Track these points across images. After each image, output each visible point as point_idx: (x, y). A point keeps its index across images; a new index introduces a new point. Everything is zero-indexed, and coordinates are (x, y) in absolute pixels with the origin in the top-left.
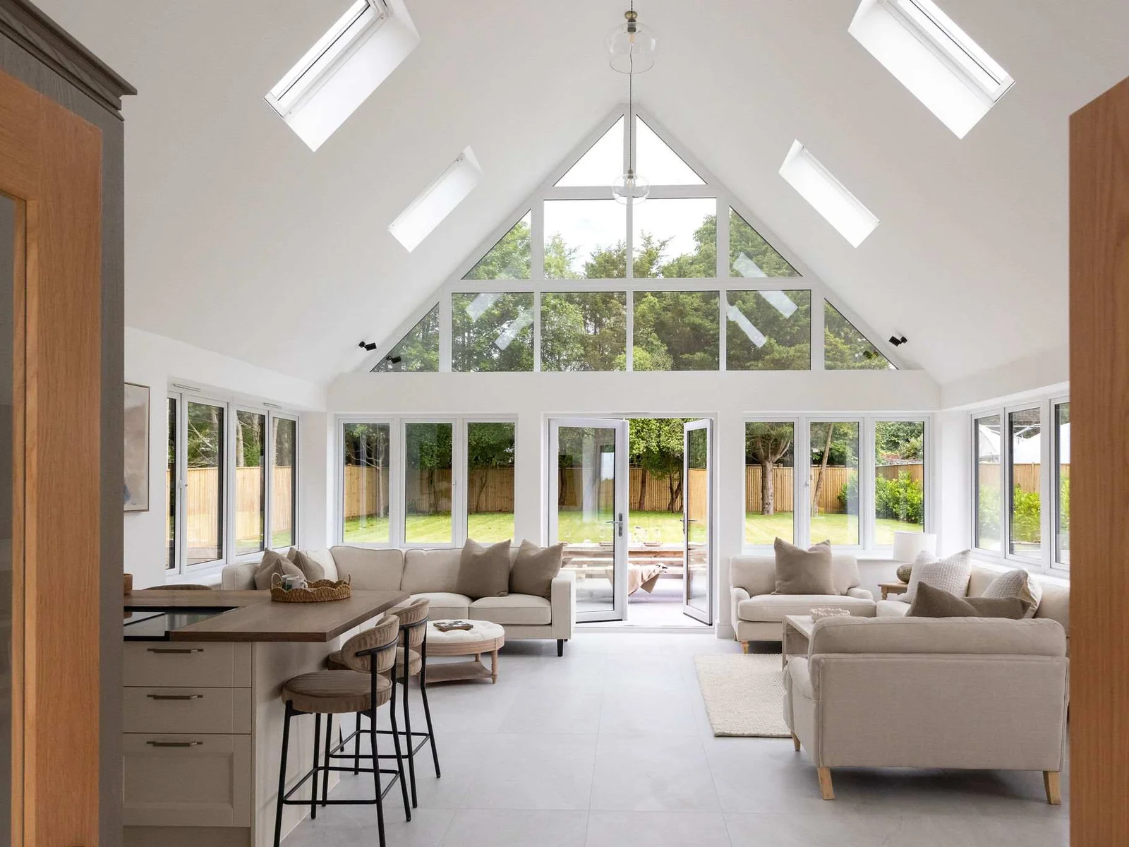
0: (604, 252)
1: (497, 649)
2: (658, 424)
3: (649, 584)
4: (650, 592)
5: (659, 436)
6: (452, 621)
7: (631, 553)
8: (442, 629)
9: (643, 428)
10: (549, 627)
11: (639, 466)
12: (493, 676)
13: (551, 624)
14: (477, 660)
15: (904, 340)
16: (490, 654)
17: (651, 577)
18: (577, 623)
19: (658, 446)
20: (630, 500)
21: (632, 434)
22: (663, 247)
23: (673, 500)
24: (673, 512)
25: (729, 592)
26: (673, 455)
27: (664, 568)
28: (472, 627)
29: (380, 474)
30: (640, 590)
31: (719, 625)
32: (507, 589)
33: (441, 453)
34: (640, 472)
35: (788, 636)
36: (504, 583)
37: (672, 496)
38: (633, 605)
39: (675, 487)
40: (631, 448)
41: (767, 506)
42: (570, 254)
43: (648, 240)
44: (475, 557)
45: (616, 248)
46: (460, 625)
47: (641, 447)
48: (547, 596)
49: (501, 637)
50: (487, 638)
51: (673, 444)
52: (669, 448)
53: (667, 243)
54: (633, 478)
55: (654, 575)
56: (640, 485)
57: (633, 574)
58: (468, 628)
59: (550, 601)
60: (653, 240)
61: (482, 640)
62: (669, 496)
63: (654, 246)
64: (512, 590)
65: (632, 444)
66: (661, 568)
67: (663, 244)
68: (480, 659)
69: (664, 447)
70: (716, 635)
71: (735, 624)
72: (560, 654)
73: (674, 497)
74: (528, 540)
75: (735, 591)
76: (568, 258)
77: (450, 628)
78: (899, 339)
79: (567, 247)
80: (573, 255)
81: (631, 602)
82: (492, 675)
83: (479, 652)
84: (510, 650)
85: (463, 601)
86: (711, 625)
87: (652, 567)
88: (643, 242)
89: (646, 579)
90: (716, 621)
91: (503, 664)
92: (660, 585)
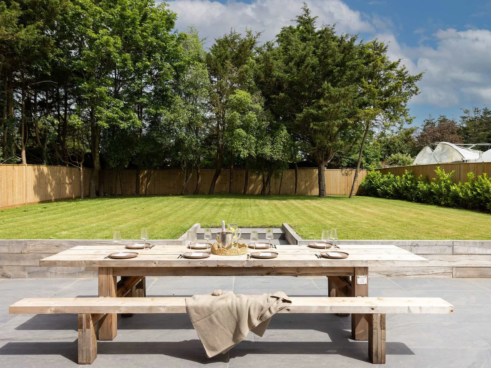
2: (256, 140)
5: (256, 147)
11: (244, 168)
19: (256, 153)
22: (258, 36)
23: (264, 188)
24: (264, 195)
26: (266, 159)
29: (82, 171)
34: (244, 172)
39: (266, 181)
41: (322, 192)
43: (250, 33)
51: (267, 152)
52: (263, 154)
53: (261, 34)
54: (240, 175)
56: (244, 179)
60: (252, 33)
62: (261, 185)
63: (253, 36)
67: (259, 34)
69: (260, 154)
73: (265, 185)
88: (246, 34)
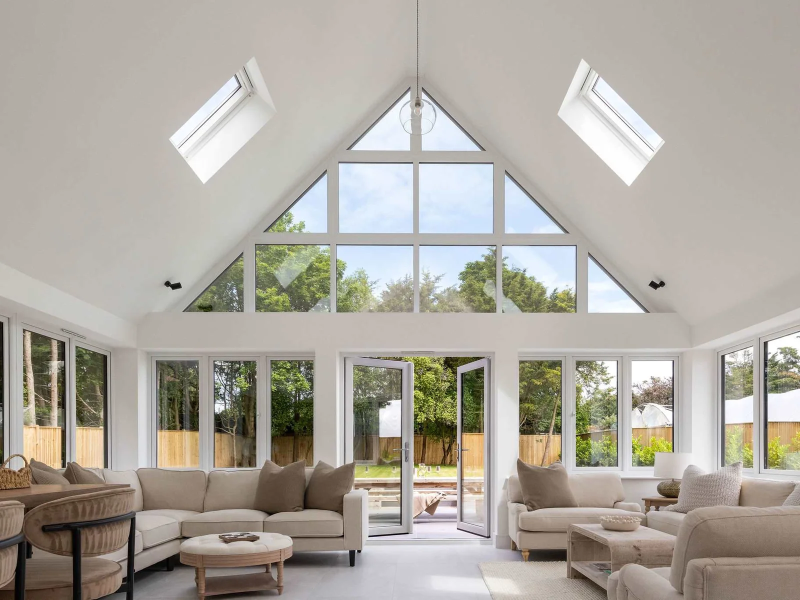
0: (396, 283)
1: (283, 560)
2: (435, 402)
3: (431, 508)
4: (432, 515)
5: (435, 411)
6: (238, 533)
7: (415, 484)
8: (226, 541)
9: (424, 405)
10: (341, 539)
11: (421, 434)
12: (279, 588)
13: (343, 536)
14: (267, 572)
15: (662, 284)
16: (275, 564)
17: (433, 502)
18: (369, 536)
19: (435, 417)
20: (414, 458)
21: (416, 408)
22: (437, 281)
23: (445, 457)
24: (445, 465)
25: (507, 508)
26: (446, 424)
27: (443, 495)
28: (258, 538)
29: (234, 438)
30: (425, 513)
31: (497, 536)
32: (302, 504)
33: (278, 423)
34: (422, 438)
35: (573, 544)
36: (299, 498)
37: (444, 454)
38: (416, 524)
39: (447, 448)
40: (415, 419)
42: (372, 285)
43: (427, 276)
44: (272, 475)
45: (404, 279)
46: (246, 536)
47: (422, 418)
48: (340, 510)
49: (288, 548)
50: (271, 549)
51: (447, 415)
52: (442, 419)
53: (440, 278)
54: (416, 443)
55: (435, 500)
56: (422, 447)
57: (419, 500)
58: (254, 539)
59: (342, 515)
60: (431, 275)
61: (266, 550)
62: (442, 454)
63: (431, 280)
64: (306, 506)
65: (416, 416)
66: (441, 495)
67: (438, 279)
68: (270, 570)
69: (439, 418)
70: (494, 546)
71: (514, 535)
72: (352, 564)
73: (446, 454)
74: (323, 461)
75: (513, 506)
76: (370, 288)
77: (235, 539)
78: (658, 283)
79: (369, 280)
80: (374, 286)
81: (414, 523)
82: (278, 586)
83: (270, 562)
84: (297, 560)
85: (258, 516)
86: (489, 537)
87: (434, 495)
89: (429, 503)
90: (495, 533)
91: (289, 575)
92: (439, 510)
